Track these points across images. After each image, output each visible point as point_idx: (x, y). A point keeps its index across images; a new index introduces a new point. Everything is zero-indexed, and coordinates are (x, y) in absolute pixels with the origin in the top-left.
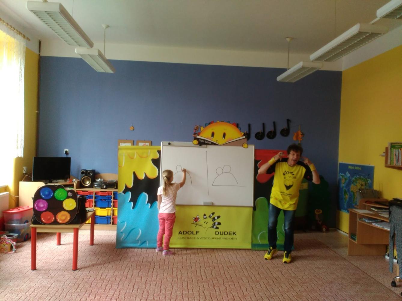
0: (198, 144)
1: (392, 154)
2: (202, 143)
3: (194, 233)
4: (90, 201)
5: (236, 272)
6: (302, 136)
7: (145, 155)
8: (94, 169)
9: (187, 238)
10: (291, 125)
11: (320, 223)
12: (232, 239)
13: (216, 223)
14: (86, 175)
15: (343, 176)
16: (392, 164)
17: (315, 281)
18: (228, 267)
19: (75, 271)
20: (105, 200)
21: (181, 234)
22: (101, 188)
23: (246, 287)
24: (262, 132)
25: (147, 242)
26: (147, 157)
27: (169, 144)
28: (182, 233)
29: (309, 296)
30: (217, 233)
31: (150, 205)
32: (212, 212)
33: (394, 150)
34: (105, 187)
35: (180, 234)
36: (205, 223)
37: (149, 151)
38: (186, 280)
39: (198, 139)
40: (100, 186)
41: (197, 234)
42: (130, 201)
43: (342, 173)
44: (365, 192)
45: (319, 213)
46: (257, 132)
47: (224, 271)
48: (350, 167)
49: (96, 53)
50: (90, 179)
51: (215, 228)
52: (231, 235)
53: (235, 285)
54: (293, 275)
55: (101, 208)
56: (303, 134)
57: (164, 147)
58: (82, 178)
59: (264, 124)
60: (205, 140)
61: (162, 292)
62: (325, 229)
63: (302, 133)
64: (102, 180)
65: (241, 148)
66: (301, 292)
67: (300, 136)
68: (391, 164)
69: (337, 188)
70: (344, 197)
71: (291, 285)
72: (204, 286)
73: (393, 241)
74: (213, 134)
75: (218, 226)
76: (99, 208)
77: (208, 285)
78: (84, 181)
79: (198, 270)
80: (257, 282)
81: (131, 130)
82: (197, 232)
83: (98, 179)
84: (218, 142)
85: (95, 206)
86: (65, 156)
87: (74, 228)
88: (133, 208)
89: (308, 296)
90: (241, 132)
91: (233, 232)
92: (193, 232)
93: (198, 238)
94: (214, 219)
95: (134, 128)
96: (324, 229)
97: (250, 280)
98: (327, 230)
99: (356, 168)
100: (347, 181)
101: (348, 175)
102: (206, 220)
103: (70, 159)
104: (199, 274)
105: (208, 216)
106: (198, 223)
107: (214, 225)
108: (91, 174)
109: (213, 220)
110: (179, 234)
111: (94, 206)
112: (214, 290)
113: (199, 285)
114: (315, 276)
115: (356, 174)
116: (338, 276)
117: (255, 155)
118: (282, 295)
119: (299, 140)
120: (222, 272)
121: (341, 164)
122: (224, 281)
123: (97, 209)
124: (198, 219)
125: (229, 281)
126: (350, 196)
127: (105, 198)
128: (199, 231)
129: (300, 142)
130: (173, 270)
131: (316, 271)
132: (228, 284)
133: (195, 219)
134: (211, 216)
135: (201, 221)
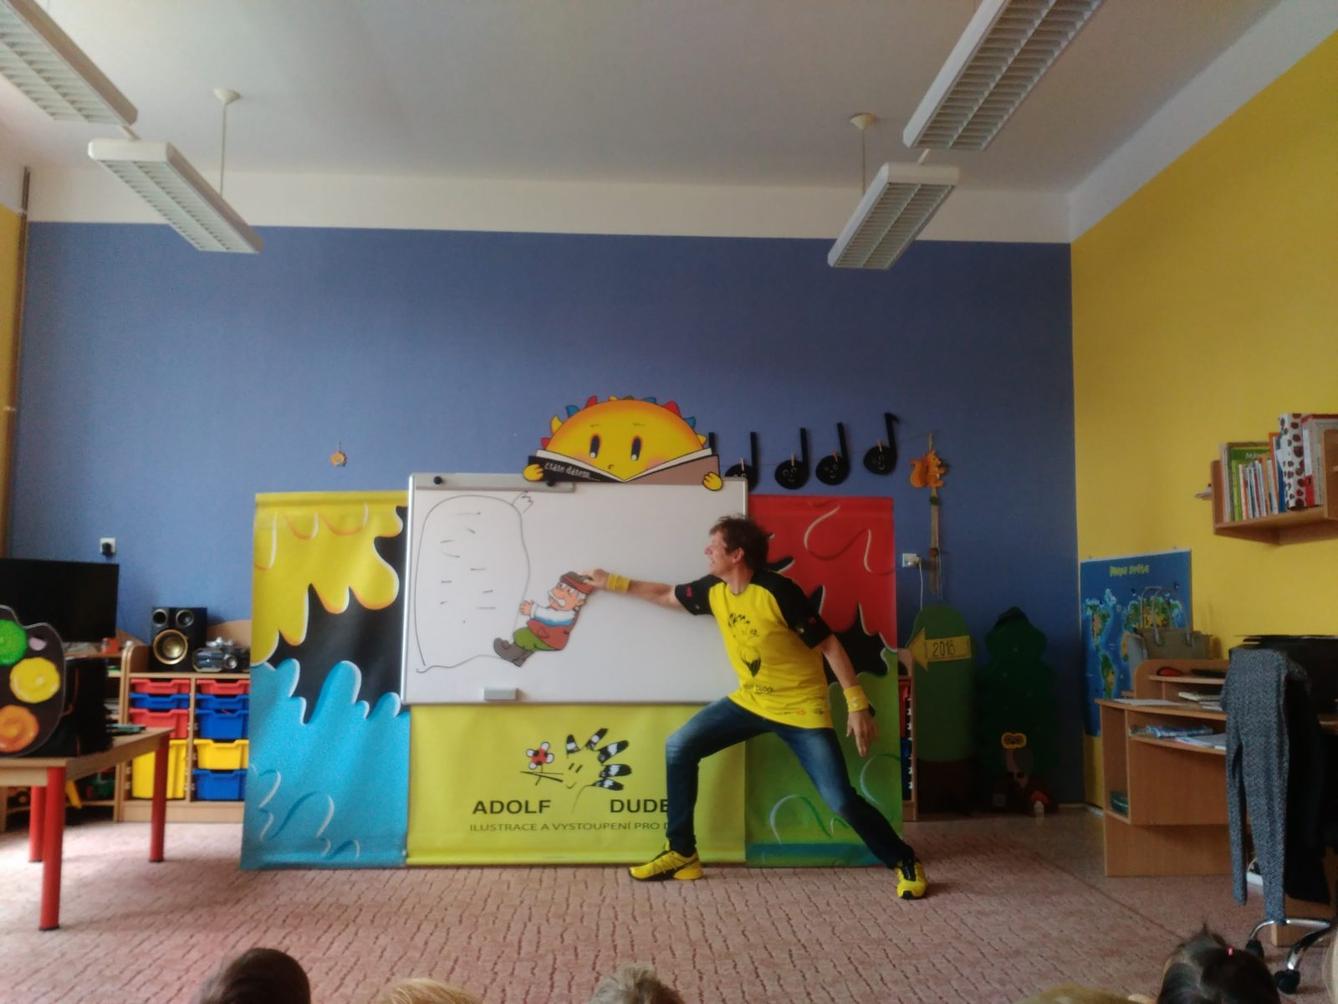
0: (541, 480)
1: (1235, 483)
2: (555, 476)
3: (530, 809)
4: (179, 716)
5: (659, 930)
6: (942, 471)
7: (350, 525)
8: (204, 606)
9: (503, 827)
10: (903, 434)
11: (1023, 782)
13: (614, 770)
14: (172, 625)
15: (1093, 608)
16: (1237, 518)
17: (950, 951)
18: (634, 918)
19: (49, 935)
20: (232, 711)
21: (481, 812)
22: (219, 670)
23: (676, 972)
24: (800, 459)
25: (357, 843)
26: (359, 530)
27: (438, 481)
28: (488, 808)
29: (915, 993)
30: (617, 806)
31: (367, 705)
32: (597, 729)
33: (1240, 466)
34: (233, 664)
35: (480, 814)
36: (570, 768)
37: (367, 508)
38: (453, 956)
39: (541, 462)
40: (218, 661)
41: (541, 811)
42: (298, 693)
43: (1091, 599)
44: (1157, 637)
45: (1016, 746)
46: (783, 459)
47: (614, 927)
48: (1114, 571)
49: (157, 154)
50: (185, 638)
51: (611, 788)
54: (875, 934)
55: (217, 741)
56: (943, 465)
57: (420, 494)
58: (157, 638)
59: (804, 434)
60: (566, 465)
61: (342, 990)
62: (1043, 803)
63: (940, 460)
64: (230, 643)
65: (699, 490)
66: (885, 984)
67: (936, 472)
68: (1233, 518)
69: (1080, 652)
70: (1102, 680)
71: (856, 963)
72: (516, 973)
73: (1237, 780)
74: (595, 444)
75: (620, 780)
76: (210, 742)
77: (533, 969)
78: (162, 647)
79: (516, 927)
80: (729, 955)
81: (336, 463)
82: (541, 802)
83: (214, 639)
84: (613, 470)
85: (198, 734)
86: (101, 559)
87: (49, 769)
88: (308, 718)
89: (911, 994)
90: (696, 434)
92: (527, 803)
93: (545, 827)
94: (605, 753)
95: (345, 460)
96: (1039, 806)
97: (704, 950)
98: (1051, 809)
99: (1134, 569)
100: (1109, 621)
101: (1111, 599)
102: (575, 758)
103: (116, 567)
104: (512, 938)
105: (581, 742)
106: (546, 768)
108: (189, 622)
109: (603, 758)
110: (475, 812)
111: (191, 734)
112: (549, 983)
113: (496, 970)
114: (959, 937)
115: (1133, 591)
116: (1046, 936)
118: (808, 994)
119: (933, 486)
120: (605, 931)
121: (1084, 565)
122: (600, 957)
123: (205, 745)
124: (546, 754)
125: (619, 955)
126: (1122, 677)
127: (230, 704)
128: (548, 801)
129: (934, 493)
130: (419, 928)
131: (970, 921)
132: (611, 963)
133: (536, 753)
134: (595, 744)
135: (558, 763)
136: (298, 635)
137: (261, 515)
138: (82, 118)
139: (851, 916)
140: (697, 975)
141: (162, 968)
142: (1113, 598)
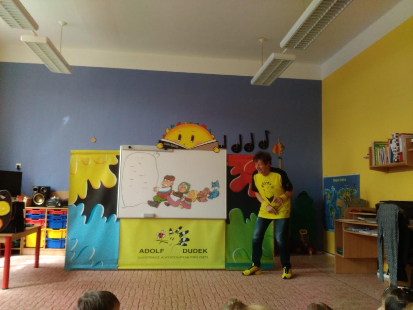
0: (163, 148)
1: (376, 154)
2: (167, 147)
3: (158, 251)
4: (41, 221)
5: (202, 290)
6: (282, 149)
7: (101, 161)
8: (49, 186)
9: (149, 257)
10: (270, 136)
11: (306, 245)
12: (203, 257)
13: (184, 240)
14: (39, 192)
15: (328, 191)
16: (377, 165)
17: (294, 296)
18: (193, 286)
19: (6, 291)
20: (59, 220)
22: (55, 206)
23: (211, 303)
24: (239, 144)
25: (102, 263)
26: (104, 162)
27: (130, 147)
28: (144, 251)
30: (185, 251)
31: (106, 218)
32: (179, 226)
33: (378, 149)
34: (59, 205)
35: (142, 253)
36: (170, 239)
37: (107, 156)
38: (139, 298)
39: (163, 142)
40: (54, 204)
41: (161, 252)
42: (83, 214)
43: (327, 188)
44: (351, 200)
45: (304, 233)
46: (233, 144)
47: (188, 289)
48: (335, 180)
49: (44, 41)
50: (44, 196)
51: (183, 245)
52: (201, 253)
53: (197, 301)
54: (269, 291)
55: (54, 229)
56: (283, 147)
57: (124, 151)
58: (34, 196)
59: (240, 136)
60: (170, 143)
62: (312, 251)
63: (282, 145)
64: (58, 198)
65: (212, 152)
67: (280, 149)
68: (376, 164)
69: (323, 205)
70: (330, 214)
71: (265, 300)
72: (160, 303)
73: (381, 244)
74: (180, 137)
75: (186, 243)
76: (52, 229)
77: (165, 302)
78: (36, 199)
79: (157, 289)
81: (93, 142)
82: (161, 250)
83: (53, 197)
84: (185, 146)
85: (48, 227)
86: (16, 170)
87: (6, 237)
88: (87, 222)
90: (211, 135)
91: (204, 250)
92: (157, 250)
93: (162, 257)
94: (181, 234)
95: (96, 140)
96: (311, 252)
97: (217, 296)
98: (314, 253)
99: (341, 180)
100: (333, 196)
101: (333, 189)
102: (172, 236)
103: (21, 173)
104: (156, 292)
105: (174, 231)
106: (163, 239)
107: (181, 241)
108: (45, 191)
109: (181, 236)
110: (140, 253)
111: (46, 227)
112: (171, 306)
113: (153, 302)
114: (295, 292)
115: (341, 186)
116: (321, 292)
117: (227, 161)
119: (279, 153)
120: (185, 290)
121: (325, 179)
122: (186, 298)
123: (50, 231)
124: (163, 234)
125: (191, 298)
126: (337, 213)
127: (59, 217)
128: (163, 249)
129: (280, 155)
130: (126, 289)
131: (297, 287)
132: (189, 300)
133: (160, 234)
134: (178, 231)
135: (166, 237)
136: (84, 196)
137: (72, 157)
138: (21, 28)
139: (261, 286)
140: (217, 304)
141: (45, 302)
142: (334, 189)
